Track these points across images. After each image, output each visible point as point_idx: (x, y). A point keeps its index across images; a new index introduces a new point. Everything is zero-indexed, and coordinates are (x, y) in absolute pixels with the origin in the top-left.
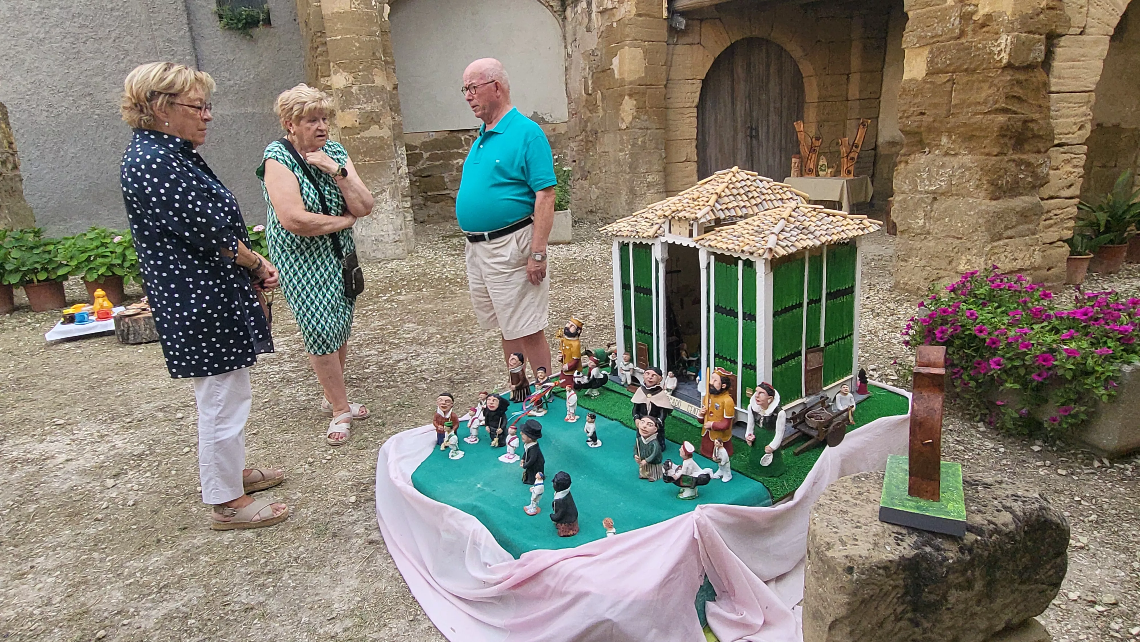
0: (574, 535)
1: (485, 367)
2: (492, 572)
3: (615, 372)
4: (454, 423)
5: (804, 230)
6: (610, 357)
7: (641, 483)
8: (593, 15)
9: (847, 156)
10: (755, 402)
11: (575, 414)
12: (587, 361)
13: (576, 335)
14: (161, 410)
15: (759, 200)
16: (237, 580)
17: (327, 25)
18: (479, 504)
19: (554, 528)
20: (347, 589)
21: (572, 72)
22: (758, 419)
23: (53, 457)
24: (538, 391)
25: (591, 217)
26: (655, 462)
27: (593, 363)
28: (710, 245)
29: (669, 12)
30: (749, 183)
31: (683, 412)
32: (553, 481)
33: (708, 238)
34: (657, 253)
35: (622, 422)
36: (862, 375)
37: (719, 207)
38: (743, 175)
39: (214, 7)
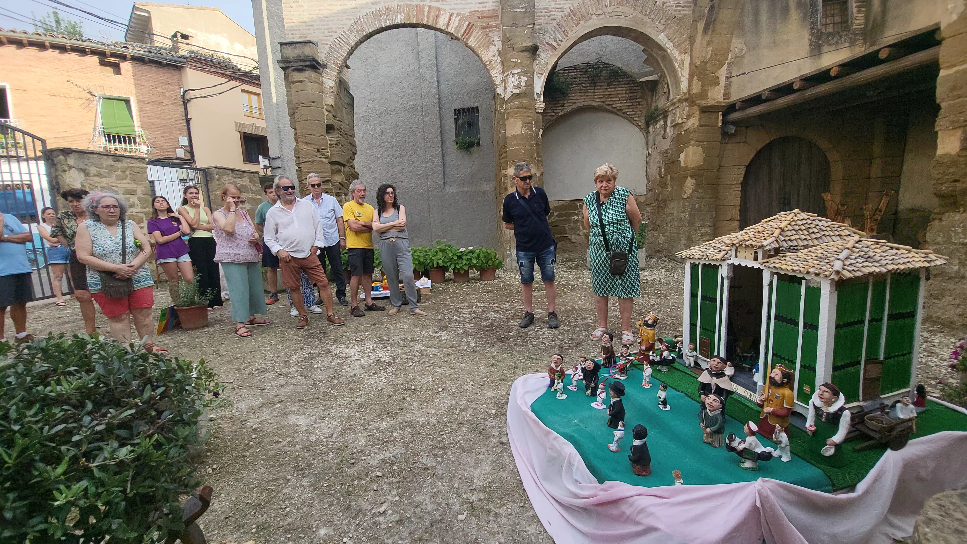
0: (646, 476)
1: (584, 341)
2: (582, 488)
3: (680, 356)
4: (562, 375)
5: (869, 259)
6: (678, 345)
7: (705, 446)
8: (668, 129)
9: (871, 218)
10: (818, 399)
11: (649, 382)
12: (658, 345)
13: (651, 326)
14: (402, 340)
15: (818, 235)
16: (423, 448)
17: (508, 142)
18: (575, 435)
19: (631, 467)
20: (483, 472)
21: (651, 164)
22: (820, 413)
23: (351, 357)
24: (622, 362)
25: (658, 254)
26: (719, 431)
27: (664, 348)
28: (774, 267)
29: (723, 123)
30: (809, 222)
31: (740, 395)
32: (633, 431)
33: (772, 262)
34: (723, 271)
35: (687, 395)
36: (921, 390)
37: (783, 238)
38: (804, 215)
39: (454, 138)
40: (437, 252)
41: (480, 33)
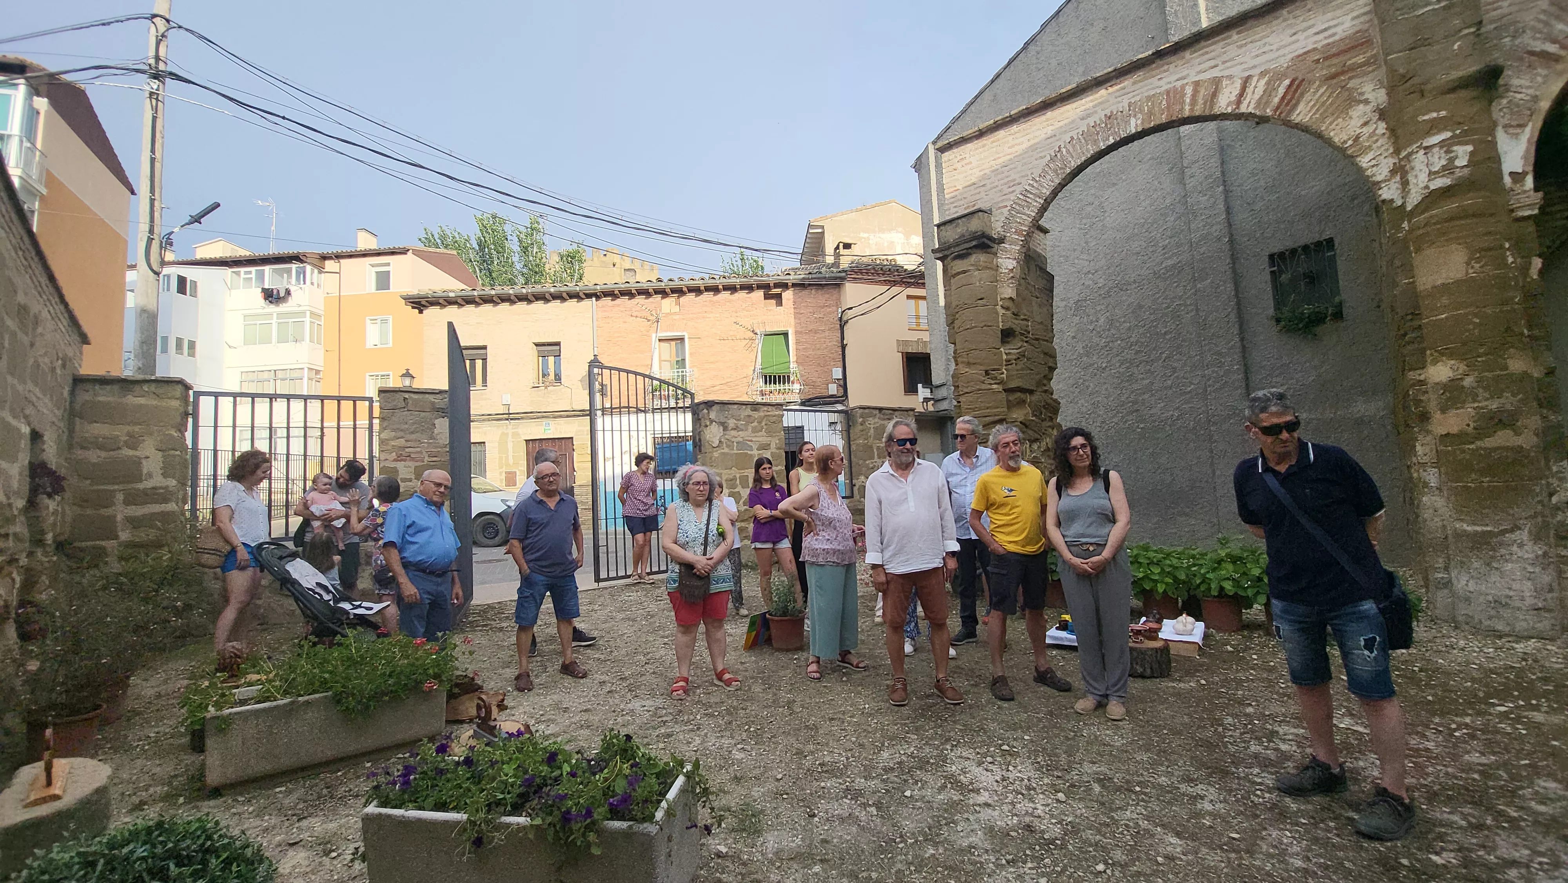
17: (1424, 303)
39: (1271, 312)
40: (1220, 562)
41: (1322, 90)
